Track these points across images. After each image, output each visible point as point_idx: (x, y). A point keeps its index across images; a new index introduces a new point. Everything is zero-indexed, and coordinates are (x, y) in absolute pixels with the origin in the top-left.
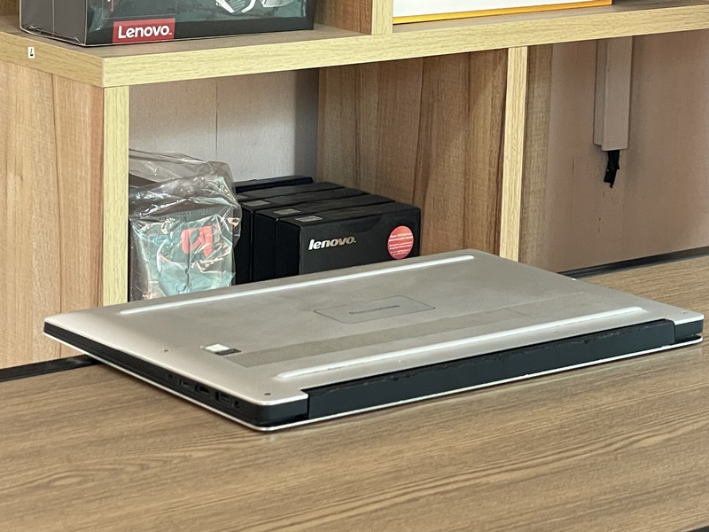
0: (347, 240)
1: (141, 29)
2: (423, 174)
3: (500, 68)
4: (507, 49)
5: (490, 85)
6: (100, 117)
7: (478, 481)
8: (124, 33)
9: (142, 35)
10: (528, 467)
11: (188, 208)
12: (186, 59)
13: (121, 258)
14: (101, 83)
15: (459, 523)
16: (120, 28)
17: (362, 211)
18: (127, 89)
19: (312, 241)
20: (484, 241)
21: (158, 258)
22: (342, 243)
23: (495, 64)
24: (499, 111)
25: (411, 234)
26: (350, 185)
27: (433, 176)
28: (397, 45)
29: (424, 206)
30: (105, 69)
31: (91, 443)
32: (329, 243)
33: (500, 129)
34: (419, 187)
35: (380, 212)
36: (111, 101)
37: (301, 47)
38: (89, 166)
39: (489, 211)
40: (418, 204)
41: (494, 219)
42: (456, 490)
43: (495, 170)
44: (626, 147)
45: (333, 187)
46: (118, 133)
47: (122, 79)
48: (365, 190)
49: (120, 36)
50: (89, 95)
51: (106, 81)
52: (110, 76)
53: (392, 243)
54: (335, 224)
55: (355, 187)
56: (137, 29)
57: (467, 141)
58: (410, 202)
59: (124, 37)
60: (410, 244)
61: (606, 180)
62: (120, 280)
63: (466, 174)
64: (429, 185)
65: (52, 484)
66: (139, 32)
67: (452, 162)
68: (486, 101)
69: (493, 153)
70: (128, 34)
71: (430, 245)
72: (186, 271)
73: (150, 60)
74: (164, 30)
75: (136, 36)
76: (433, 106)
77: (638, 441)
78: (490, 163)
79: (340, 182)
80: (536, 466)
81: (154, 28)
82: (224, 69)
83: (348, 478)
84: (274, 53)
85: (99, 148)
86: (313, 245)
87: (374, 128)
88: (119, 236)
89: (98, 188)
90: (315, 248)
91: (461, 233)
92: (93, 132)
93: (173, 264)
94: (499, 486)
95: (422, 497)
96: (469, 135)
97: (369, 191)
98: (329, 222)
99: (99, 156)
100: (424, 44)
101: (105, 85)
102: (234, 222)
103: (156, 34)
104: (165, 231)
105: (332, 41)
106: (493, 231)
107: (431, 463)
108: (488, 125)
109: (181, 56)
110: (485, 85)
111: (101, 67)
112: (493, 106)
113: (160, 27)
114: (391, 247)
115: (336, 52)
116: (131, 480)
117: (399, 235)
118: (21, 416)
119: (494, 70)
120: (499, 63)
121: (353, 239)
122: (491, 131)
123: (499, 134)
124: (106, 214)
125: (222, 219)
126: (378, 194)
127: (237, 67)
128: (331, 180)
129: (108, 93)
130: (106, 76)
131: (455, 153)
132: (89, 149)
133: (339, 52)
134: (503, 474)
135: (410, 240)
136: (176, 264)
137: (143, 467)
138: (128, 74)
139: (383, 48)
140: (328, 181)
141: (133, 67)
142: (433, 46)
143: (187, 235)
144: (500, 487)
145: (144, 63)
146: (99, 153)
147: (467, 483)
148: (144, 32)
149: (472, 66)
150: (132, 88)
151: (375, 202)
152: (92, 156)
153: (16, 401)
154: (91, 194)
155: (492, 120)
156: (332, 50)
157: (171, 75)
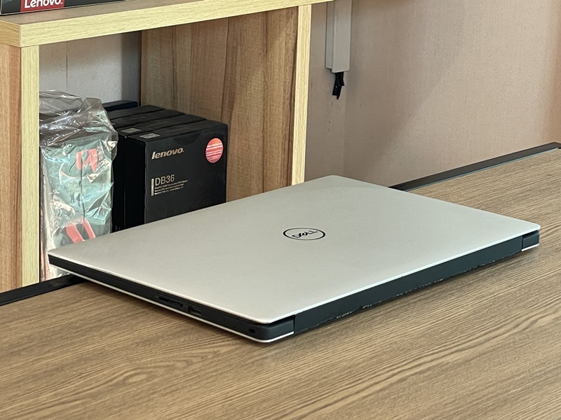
0: (178, 151)
2: (230, 98)
3: (292, 21)
4: (298, 7)
5: (284, 34)
6: (18, 69)
7: (440, 361)
8: (29, 4)
9: (41, 5)
10: (470, 348)
11: (80, 135)
12: (79, 23)
13: (34, 175)
14: (19, 43)
15: (446, 398)
16: (26, 1)
17: (186, 128)
18: (37, 48)
19: (154, 153)
20: (280, 148)
21: (60, 175)
22: (174, 153)
23: (288, 18)
24: (291, 52)
25: (221, 144)
26: (169, 107)
27: (237, 101)
28: (224, 7)
29: (230, 123)
30: (22, 33)
31: (138, 344)
32: (166, 154)
33: (292, 65)
34: (226, 109)
35: (199, 129)
36: (26, 58)
37: (159, 11)
38: (8, 107)
39: (284, 126)
40: (225, 121)
41: (287, 132)
42: (429, 369)
43: (288, 96)
44: (348, 69)
45: (156, 109)
46: (32, 81)
47: (34, 40)
48: (182, 111)
49: (26, 7)
50: (7, 53)
51: (23, 42)
52: (25, 38)
53: (208, 151)
54: (169, 139)
55: (172, 109)
56: (38, 1)
57: (265, 74)
58: (219, 120)
59: (29, 7)
60: (221, 151)
61: (333, 94)
62: (34, 193)
63: (264, 99)
64: (235, 108)
65: (127, 382)
66: (40, 3)
67: (253, 90)
68: (280, 45)
69: (287, 84)
70: (32, 5)
71: (236, 152)
72: (80, 183)
73: (54, 25)
75: (37, 5)
76: (237, 48)
77: (536, 321)
78: (284, 91)
79: (161, 105)
80: (474, 346)
82: (106, 30)
83: (345, 364)
84: (140, 16)
85: (18, 93)
86: (154, 156)
87: (188, 65)
88: (33, 159)
89: (16, 124)
90: (156, 157)
91: (261, 143)
92: (11, 81)
93: (70, 178)
94: (457, 365)
95: (408, 377)
96: (267, 70)
97: (185, 112)
98: (165, 138)
99: (17, 100)
100: (243, 6)
101: (22, 45)
102: (113, 144)
103: (52, 4)
104: (64, 154)
106: (287, 142)
107: (398, 348)
108: (283, 63)
109: (75, 21)
110: (280, 33)
111: (18, 32)
112: (287, 50)
114: (208, 154)
115: (182, 14)
116: (186, 375)
117: (213, 145)
118: (72, 323)
119: (287, 23)
120: (291, 16)
121: (182, 149)
122: (285, 67)
123: (291, 69)
124: (23, 144)
125: (105, 142)
126: (192, 114)
127: (114, 27)
128: (153, 103)
129: (24, 51)
130: (22, 38)
131: (256, 83)
132: (8, 94)
133: (184, 14)
134: (455, 354)
135: (220, 148)
136: (73, 178)
137: (189, 363)
138: (38, 36)
139: (214, 10)
140: (151, 104)
141: (42, 31)
142: (248, 7)
143: (80, 155)
144: (459, 365)
145: (49, 28)
146: (17, 97)
147: (434, 363)
149: (269, 19)
150: (41, 47)
151: (191, 120)
152: (11, 99)
153: (61, 310)
154: (10, 128)
155: (286, 60)
156: (180, 12)
157: (68, 35)
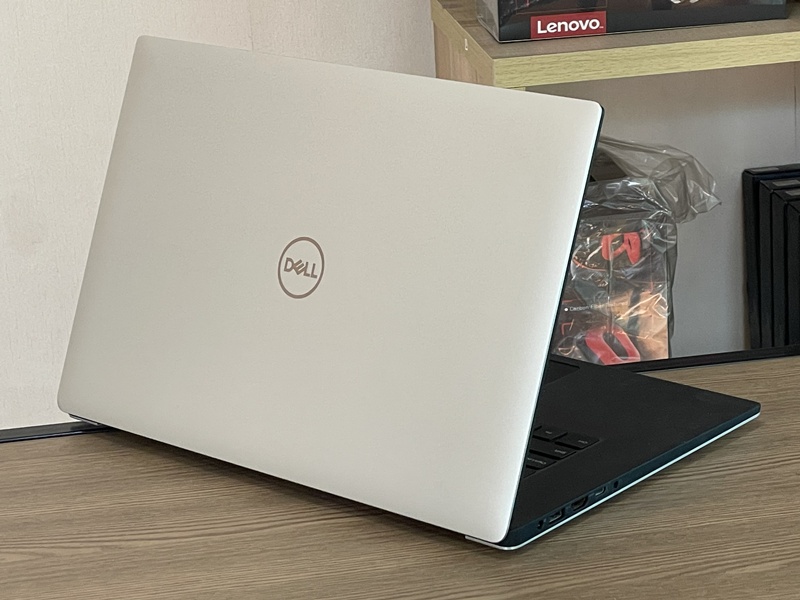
1: (565, 23)
8: (543, 28)
9: (566, 30)
16: (539, 23)
30: (495, 70)
37: (744, 43)
47: (516, 80)
49: (540, 31)
51: (497, 83)
52: (501, 77)
56: (560, 24)
59: (545, 32)
66: (563, 26)
70: (549, 29)
74: (593, 23)
75: (559, 30)
81: (581, 22)
93: (591, 270)
103: (584, 28)
105: (786, 36)
111: (491, 68)
113: (587, 21)
130: (496, 77)
133: (795, 47)
136: (594, 270)
138: (524, 75)
141: (530, 67)
145: (542, 64)
148: (568, 27)
156: (785, 44)
157: (577, 75)
